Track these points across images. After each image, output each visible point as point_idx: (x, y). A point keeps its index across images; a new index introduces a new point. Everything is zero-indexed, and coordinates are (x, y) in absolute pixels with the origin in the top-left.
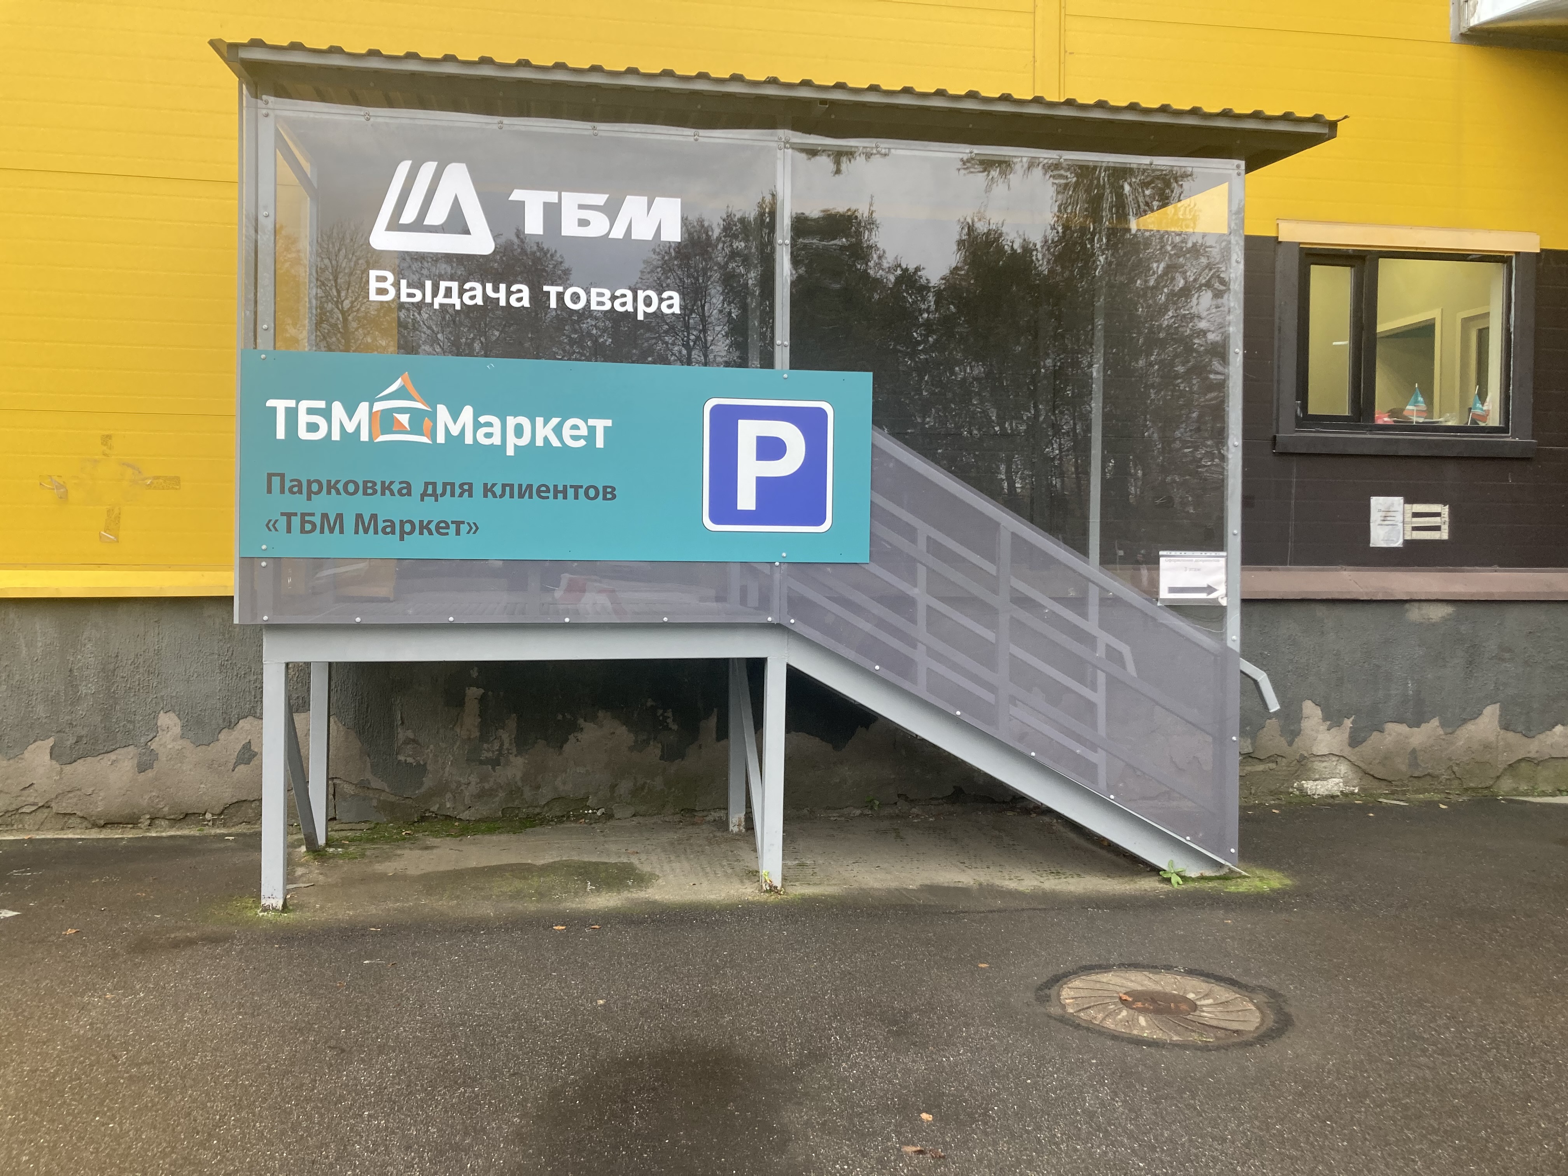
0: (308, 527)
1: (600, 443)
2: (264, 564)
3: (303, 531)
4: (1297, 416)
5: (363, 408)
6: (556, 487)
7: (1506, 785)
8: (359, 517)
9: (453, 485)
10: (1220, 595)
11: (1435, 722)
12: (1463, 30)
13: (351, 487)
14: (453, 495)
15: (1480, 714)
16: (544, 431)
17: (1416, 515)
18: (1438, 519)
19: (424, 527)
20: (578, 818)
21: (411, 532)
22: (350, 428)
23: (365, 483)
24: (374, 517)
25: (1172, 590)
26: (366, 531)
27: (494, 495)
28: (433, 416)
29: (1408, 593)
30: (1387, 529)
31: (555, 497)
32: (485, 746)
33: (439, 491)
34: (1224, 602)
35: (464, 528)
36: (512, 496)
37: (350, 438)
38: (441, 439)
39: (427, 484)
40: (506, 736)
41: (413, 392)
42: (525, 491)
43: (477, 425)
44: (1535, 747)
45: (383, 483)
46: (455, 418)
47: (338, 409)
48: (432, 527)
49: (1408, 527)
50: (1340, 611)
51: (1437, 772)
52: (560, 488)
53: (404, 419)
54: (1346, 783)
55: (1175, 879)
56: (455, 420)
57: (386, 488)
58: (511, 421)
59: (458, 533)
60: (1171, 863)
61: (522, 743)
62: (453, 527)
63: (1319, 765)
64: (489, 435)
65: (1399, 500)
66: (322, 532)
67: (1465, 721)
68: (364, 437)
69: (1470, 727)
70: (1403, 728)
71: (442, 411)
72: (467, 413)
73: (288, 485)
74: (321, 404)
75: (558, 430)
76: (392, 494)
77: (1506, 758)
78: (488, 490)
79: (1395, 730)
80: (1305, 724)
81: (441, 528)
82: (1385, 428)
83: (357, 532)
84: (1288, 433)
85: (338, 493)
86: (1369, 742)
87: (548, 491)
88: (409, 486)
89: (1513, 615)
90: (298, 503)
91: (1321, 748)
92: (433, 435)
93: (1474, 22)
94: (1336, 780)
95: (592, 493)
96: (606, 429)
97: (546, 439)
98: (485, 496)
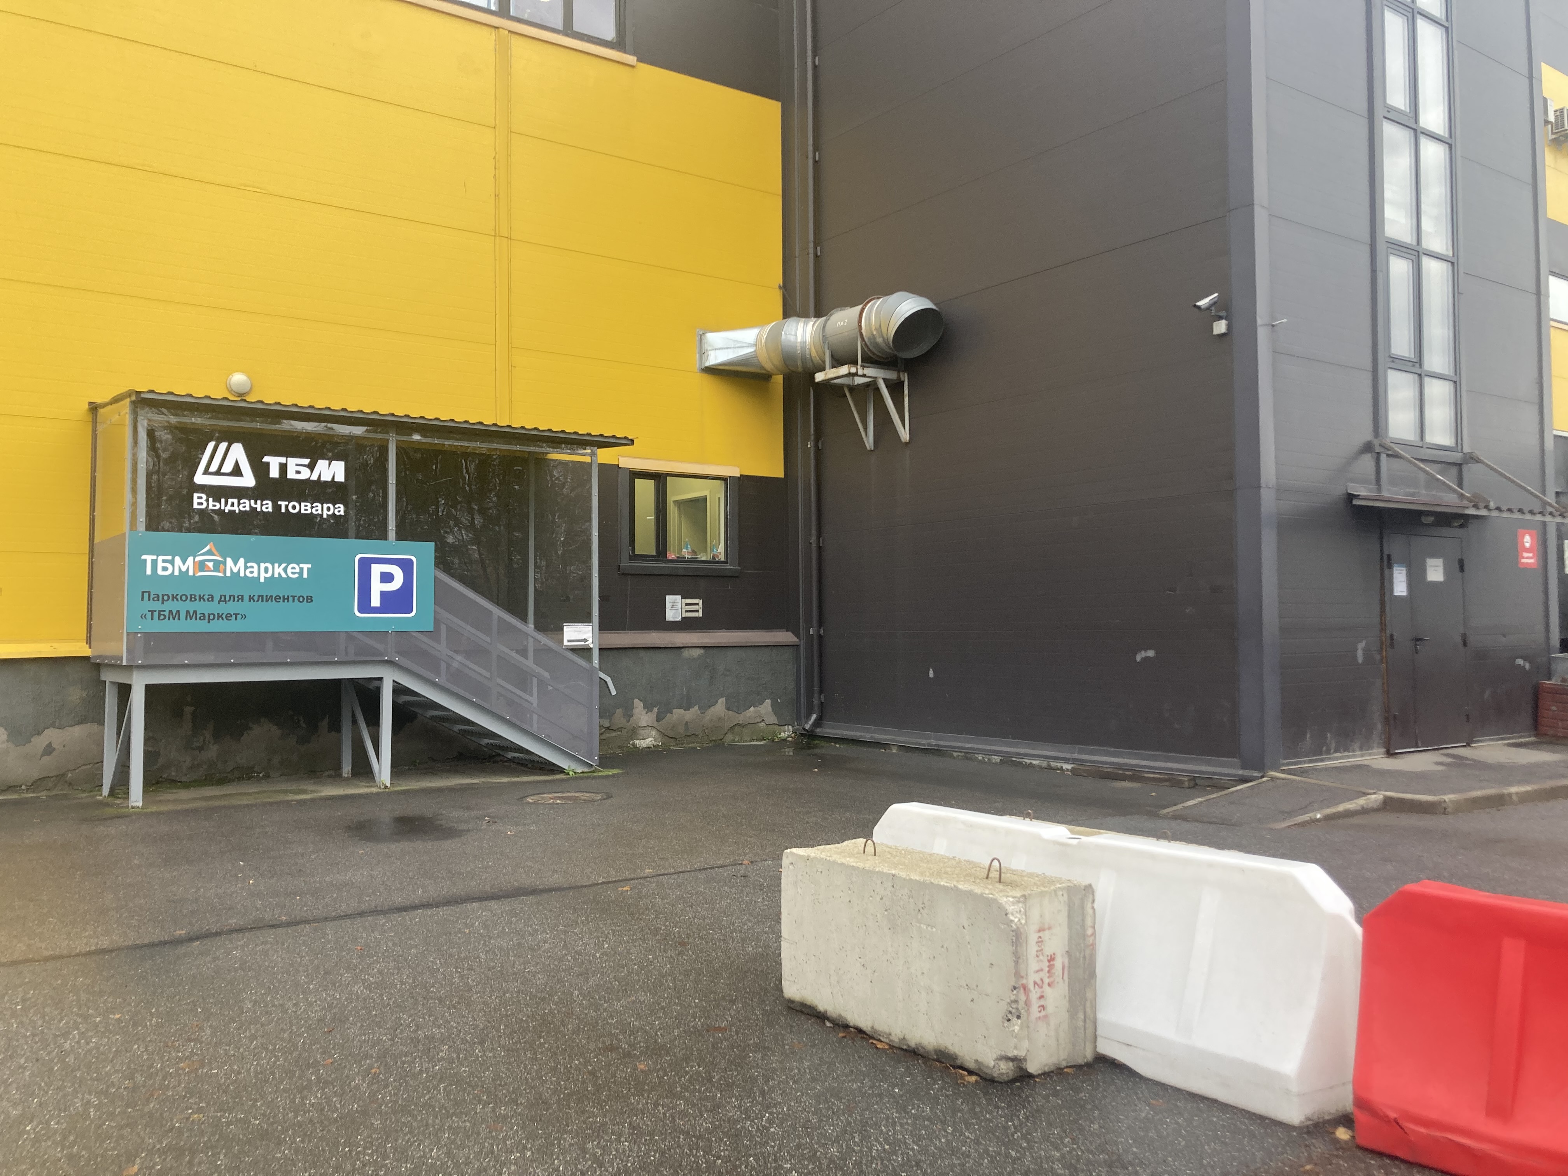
0: (162, 617)
1: (305, 576)
2: (139, 635)
3: (159, 619)
4: (630, 555)
5: (190, 560)
6: (284, 597)
7: (729, 738)
8: (188, 612)
9: (234, 596)
10: (590, 643)
11: (696, 707)
12: (703, 367)
13: (184, 598)
14: (234, 601)
15: (717, 702)
16: (279, 570)
17: (687, 604)
18: (697, 606)
19: (220, 616)
20: (249, 778)
21: (213, 619)
22: (184, 569)
23: (191, 595)
24: (195, 612)
25: (569, 641)
26: (191, 619)
27: (254, 601)
28: (225, 563)
29: (682, 643)
30: (674, 611)
31: (284, 601)
32: (195, 739)
33: (227, 599)
34: (591, 646)
35: (239, 617)
36: (262, 601)
37: (184, 574)
38: (228, 574)
39: (221, 596)
40: (207, 734)
41: (215, 552)
42: (269, 599)
43: (246, 568)
44: (741, 718)
45: (200, 595)
46: (235, 564)
47: (178, 560)
48: (224, 616)
49: (684, 611)
50: (651, 653)
51: (697, 733)
52: (286, 597)
53: (211, 565)
54: (655, 741)
55: (571, 773)
56: (235, 565)
57: (201, 598)
58: (263, 566)
59: (236, 619)
60: (569, 767)
61: (217, 736)
62: (234, 616)
63: (642, 732)
64: (252, 572)
65: (680, 597)
66: (169, 619)
67: (710, 707)
68: (191, 573)
69: (712, 709)
70: (682, 711)
71: (229, 561)
72: (242, 561)
73: (152, 597)
74: (170, 558)
75: (285, 570)
76: (204, 600)
77: (729, 725)
78: (251, 598)
79: (678, 713)
80: (636, 711)
81: (228, 617)
82: (672, 561)
83: (186, 619)
84: (625, 563)
85: (177, 600)
86: (666, 719)
87: (280, 598)
88: (212, 597)
89: (731, 653)
90: (157, 606)
91: (643, 723)
92: (225, 573)
93: (707, 364)
94: (650, 739)
95: (301, 599)
96: (308, 569)
97: (279, 574)
98: (250, 601)
